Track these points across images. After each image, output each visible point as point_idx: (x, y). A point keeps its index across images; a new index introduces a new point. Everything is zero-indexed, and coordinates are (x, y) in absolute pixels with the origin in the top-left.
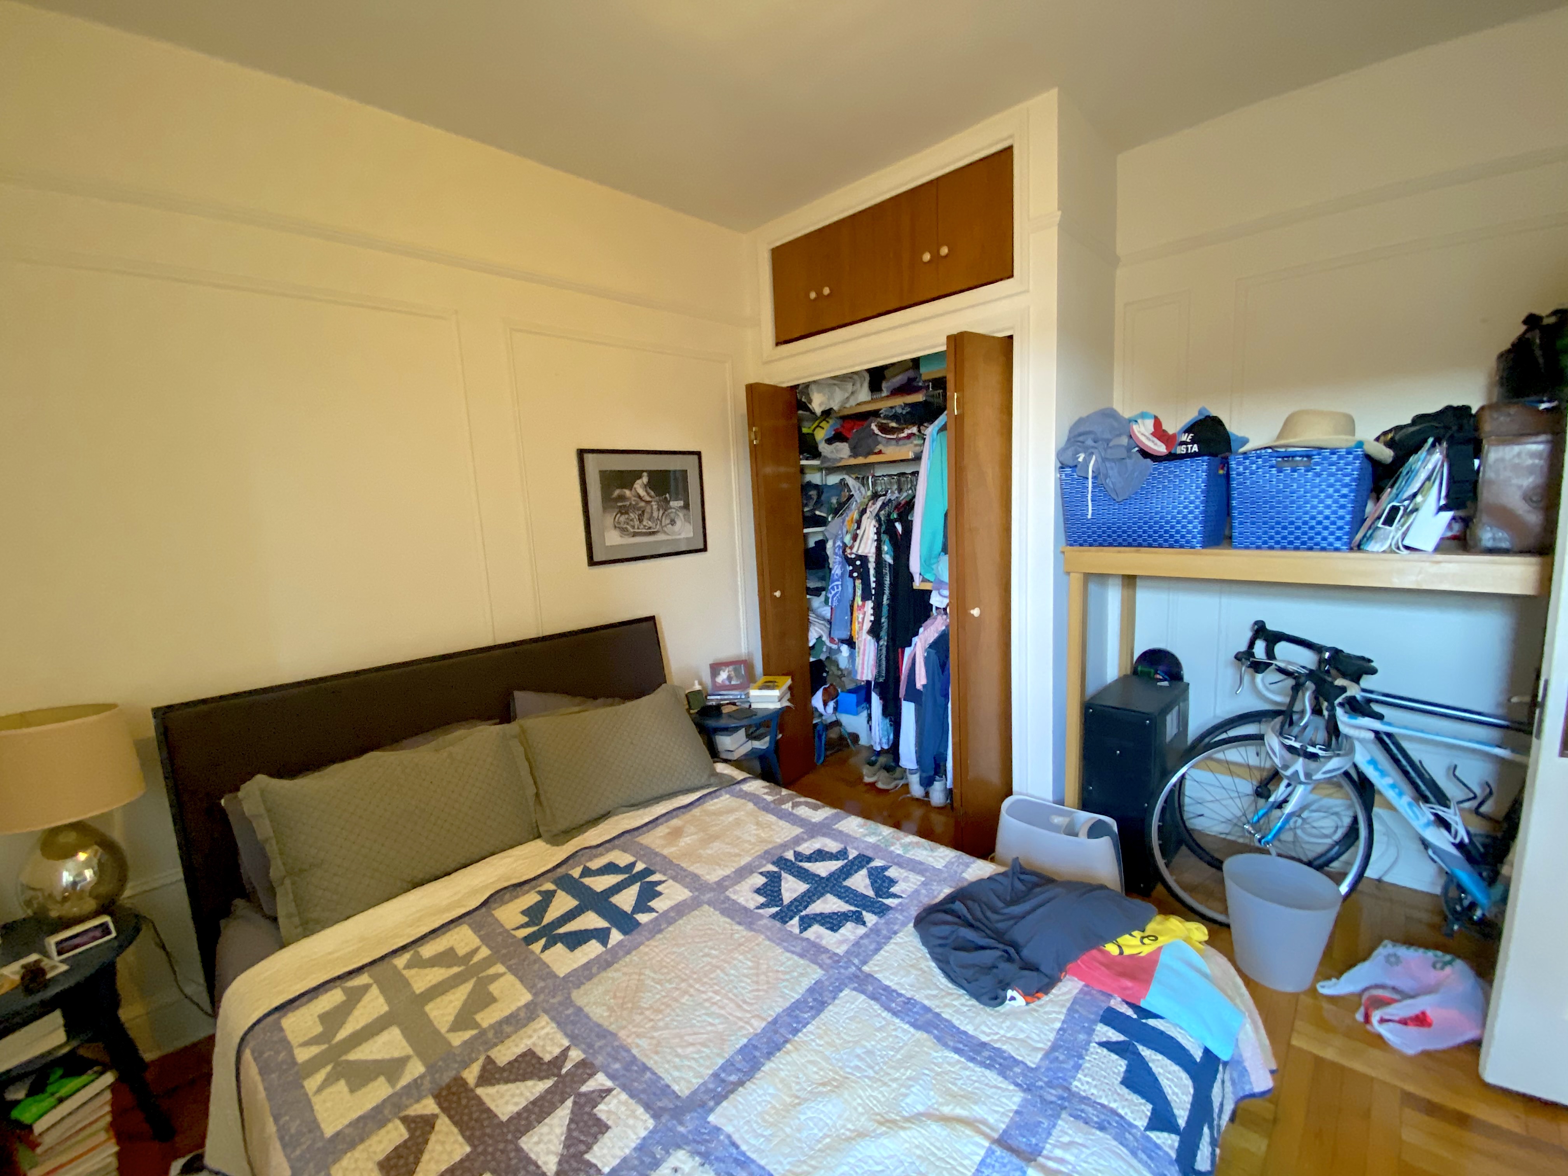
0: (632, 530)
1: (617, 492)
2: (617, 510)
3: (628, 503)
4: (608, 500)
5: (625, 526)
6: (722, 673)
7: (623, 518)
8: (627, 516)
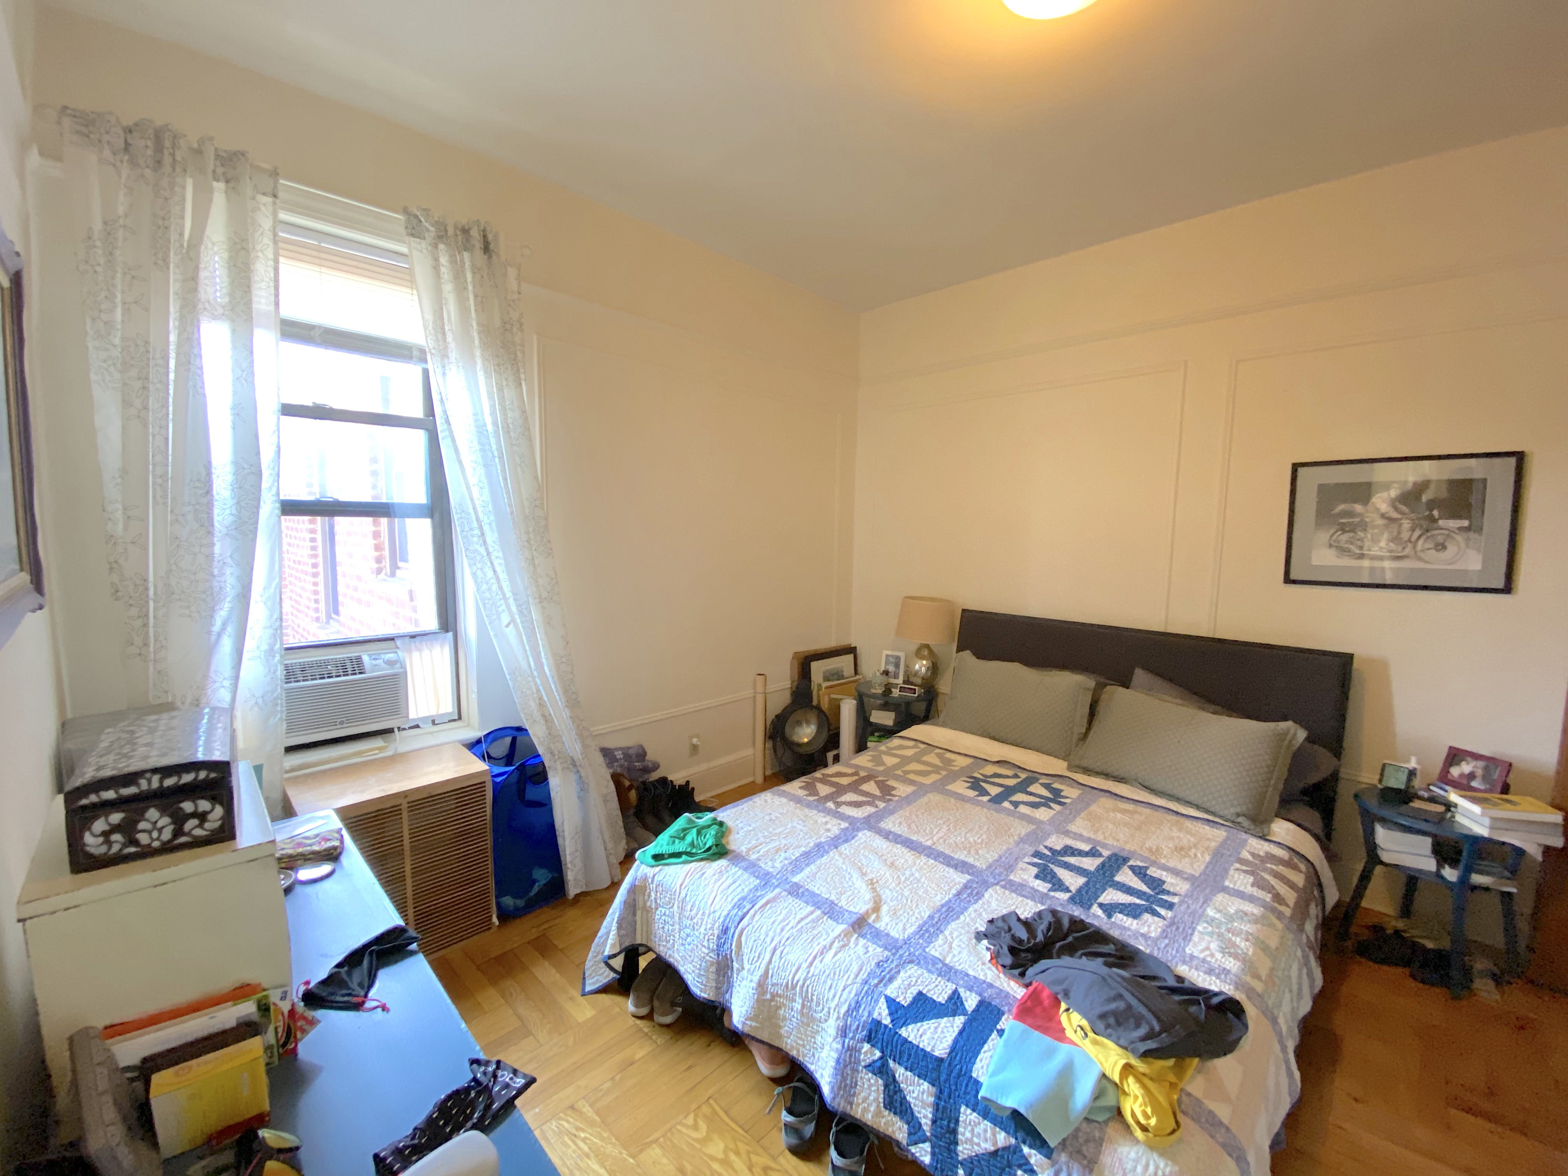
0: (1358, 551)
1: (1341, 507)
2: (1337, 527)
3: (1357, 520)
4: (1324, 515)
5: (1347, 546)
6: (1463, 764)
7: (1345, 537)
8: (1352, 534)
